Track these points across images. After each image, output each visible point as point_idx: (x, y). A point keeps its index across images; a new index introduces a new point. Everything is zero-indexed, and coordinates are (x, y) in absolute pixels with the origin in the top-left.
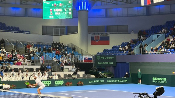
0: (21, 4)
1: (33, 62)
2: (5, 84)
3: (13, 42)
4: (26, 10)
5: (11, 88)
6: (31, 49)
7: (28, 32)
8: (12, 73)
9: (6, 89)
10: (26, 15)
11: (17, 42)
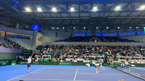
0: (133, 30)
1: (144, 55)
2: (133, 65)
3: (132, 47)
4: (136, 33)
5: (136, 67)
6: (142, 49)
7: (139, 42)
8: (135, 60)
9: (133, 67)
10: (137, 34)
11: (134, 46)
